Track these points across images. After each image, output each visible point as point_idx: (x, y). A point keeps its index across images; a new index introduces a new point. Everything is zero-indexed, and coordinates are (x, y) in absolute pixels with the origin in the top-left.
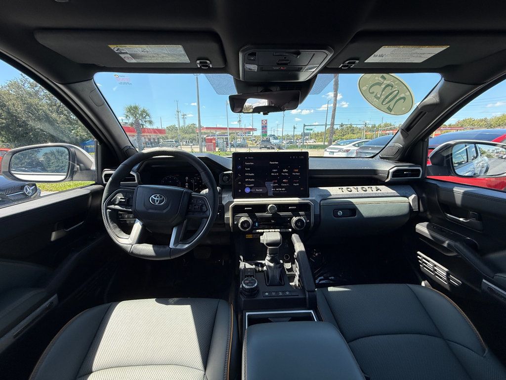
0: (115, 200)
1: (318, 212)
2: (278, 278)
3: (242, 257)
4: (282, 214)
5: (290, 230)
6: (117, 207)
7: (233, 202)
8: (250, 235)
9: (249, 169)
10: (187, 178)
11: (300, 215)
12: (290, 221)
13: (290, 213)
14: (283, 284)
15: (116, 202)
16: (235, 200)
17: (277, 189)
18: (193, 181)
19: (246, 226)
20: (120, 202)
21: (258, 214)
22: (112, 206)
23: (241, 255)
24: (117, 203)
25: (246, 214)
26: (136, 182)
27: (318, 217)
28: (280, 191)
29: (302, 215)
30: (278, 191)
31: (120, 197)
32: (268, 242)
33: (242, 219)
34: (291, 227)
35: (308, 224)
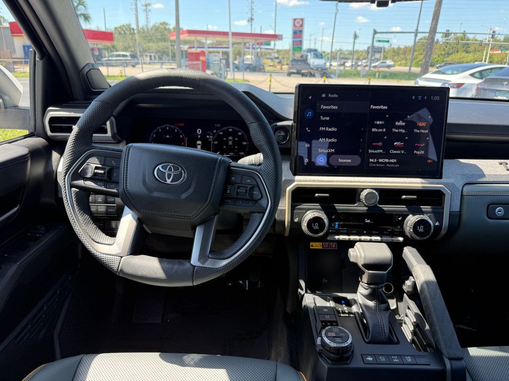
0: (84, 171)
1: (456, 208)
2: (387, 330)
3: (302, 283)
4: (386, 208)
5: (401, 239)
6: (90, 184)
7: (293, 181)
8: (317, 244)
9: (328, 118)
10: (199, 131)
11: (422, 213)
12: (401, 223)
13: (403, 208)
14: (396, 341)
15: (86, 173)
16: (297, 178)
17: (381, 160)
18: (210, 137)
19: (316, 227)
20: (95, 174)
21: (340, 207)
22: (81, 183)
23: (301, 279)
24: (89, 175)
25: (318, 206)
26: (109, 134)
27: (456, 217)
28: (386, 163)
29: (427, 213)
30: (382, 163)
31: (94, 166)
32: (368, 262)
33: (310, 215)
34: (402, 234)
35: (438, 229)
